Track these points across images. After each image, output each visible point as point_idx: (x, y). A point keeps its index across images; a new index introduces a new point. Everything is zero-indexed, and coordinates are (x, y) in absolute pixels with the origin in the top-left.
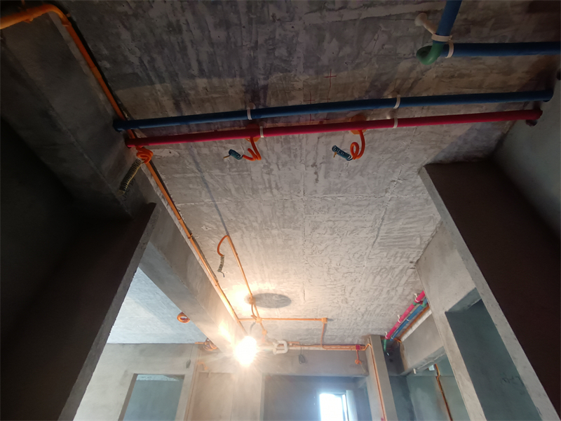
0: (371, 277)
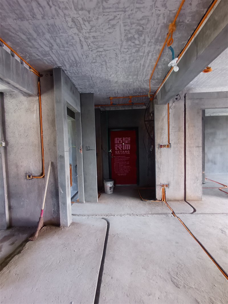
0: (77, 59)
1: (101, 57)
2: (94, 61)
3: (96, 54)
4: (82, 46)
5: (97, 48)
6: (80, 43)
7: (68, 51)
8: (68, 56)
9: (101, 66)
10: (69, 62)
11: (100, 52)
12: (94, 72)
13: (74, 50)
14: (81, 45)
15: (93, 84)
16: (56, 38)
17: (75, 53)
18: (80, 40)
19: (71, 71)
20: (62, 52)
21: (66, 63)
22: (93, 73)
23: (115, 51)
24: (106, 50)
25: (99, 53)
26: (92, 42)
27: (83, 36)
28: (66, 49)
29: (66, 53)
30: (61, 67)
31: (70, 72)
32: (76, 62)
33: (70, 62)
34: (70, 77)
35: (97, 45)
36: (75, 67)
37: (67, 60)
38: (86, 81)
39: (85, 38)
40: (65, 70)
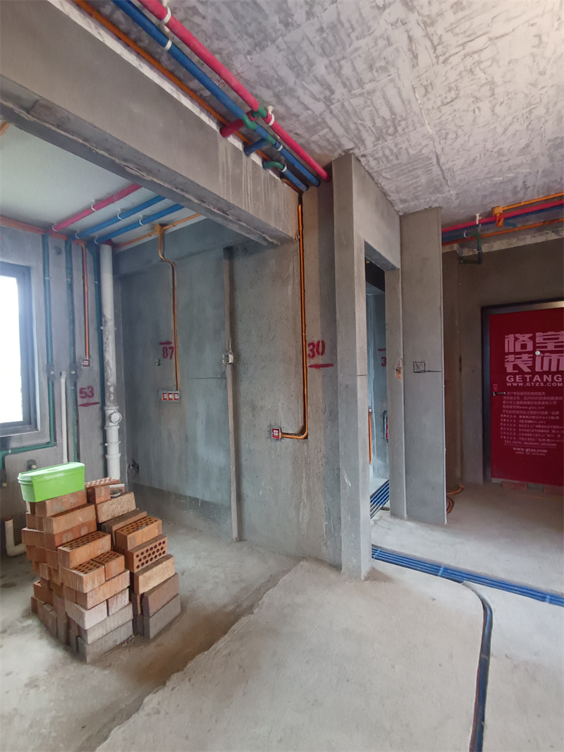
1: (477, 71)
2: (453, 94)
3: (461, 68)
4: (415, 57)
5: (463, 45)
6: (410, 50)
7: (374, 91)
8: (371, 108)
9: (472, 108)
10: (373, 129)
11: (475, 53)
12: (447, 134)
13: (392, 81)
14: (413, 54)
15: (441, 177)
16: (343, 62)
17: (391, 92)
18: (410, 39)
19: (380, 154)
20: (355, 102)
21: (365, 135)
22: (442, 142)
23: (532, 25)
24: (497, 38)
25: (469, 62)
26: (450, 30)
27: (420, 18)
28: (368, 87)
29: (366, 103)
30: (351, 152)
31: (375, 159)
32: (393, 120)
33: (377, 125)
34: (374, 175)
35: (465, 32)
36: (391, 137)
37: (368, 123)
38: (420, 172)
39: (425, 23)
40: (363, 156)
